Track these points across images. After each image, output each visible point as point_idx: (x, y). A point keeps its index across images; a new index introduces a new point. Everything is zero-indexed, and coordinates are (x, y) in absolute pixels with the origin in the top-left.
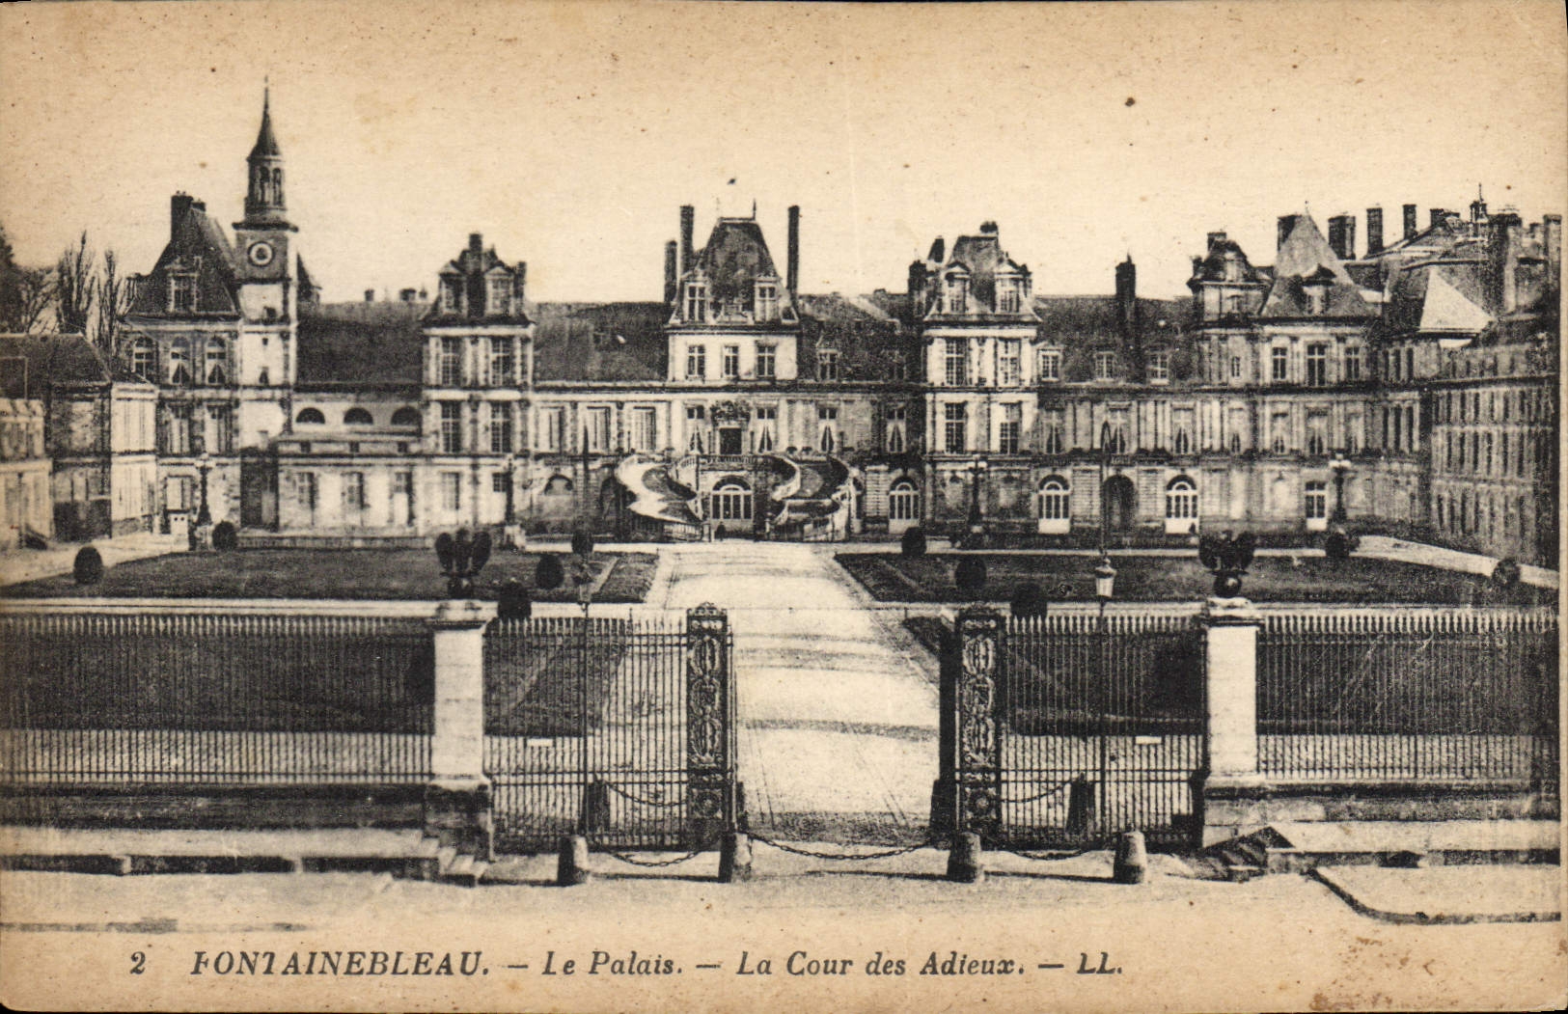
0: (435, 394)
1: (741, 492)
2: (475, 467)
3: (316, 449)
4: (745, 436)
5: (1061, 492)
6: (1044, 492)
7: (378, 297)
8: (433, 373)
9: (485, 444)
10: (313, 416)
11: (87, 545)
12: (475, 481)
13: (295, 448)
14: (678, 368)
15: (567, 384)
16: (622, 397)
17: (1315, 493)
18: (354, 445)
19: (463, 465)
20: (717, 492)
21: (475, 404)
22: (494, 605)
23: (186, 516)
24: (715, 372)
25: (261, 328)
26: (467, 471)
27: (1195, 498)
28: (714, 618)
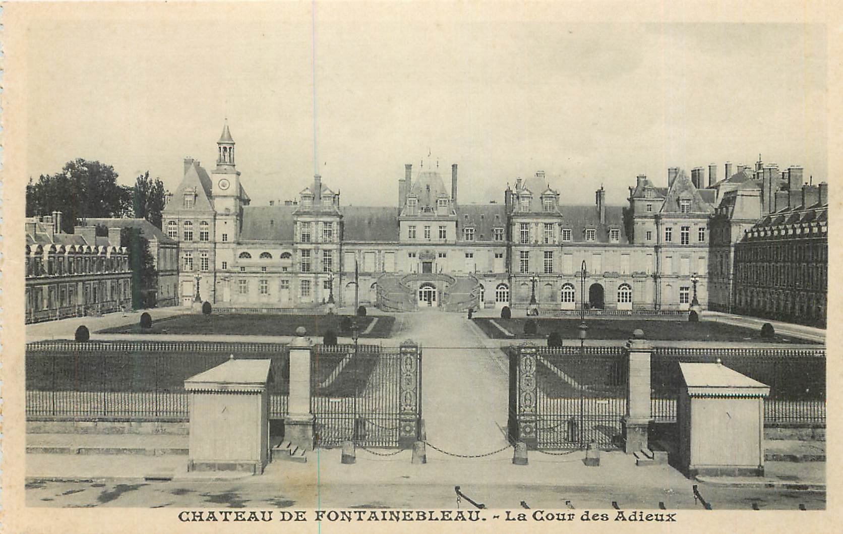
0: (299, 246)
1: (432, 290)
2: (316, 278)
3: (247, 270)
4: (433, 265)
5: (571, 291)
6: (564, 290)
7: (276, 203)
8: (298, 238)
9: (321, 269)
10: (245, 255)
11: (146, 311)
12: (316, 284)
13: (239, 269)
14: (404, 236)
15: (356, 242)
16: (380, 248)
17: (684, 292)
18: (264, 268)
19: (311, 277)
20: (421, 290)
21: (317, 249)
22: (322, 338)
23: (190, 298)
24: (420, 237)
25: (224, 217)
26: (312, 280)
27: (630, 293)
28: (412, 347)
